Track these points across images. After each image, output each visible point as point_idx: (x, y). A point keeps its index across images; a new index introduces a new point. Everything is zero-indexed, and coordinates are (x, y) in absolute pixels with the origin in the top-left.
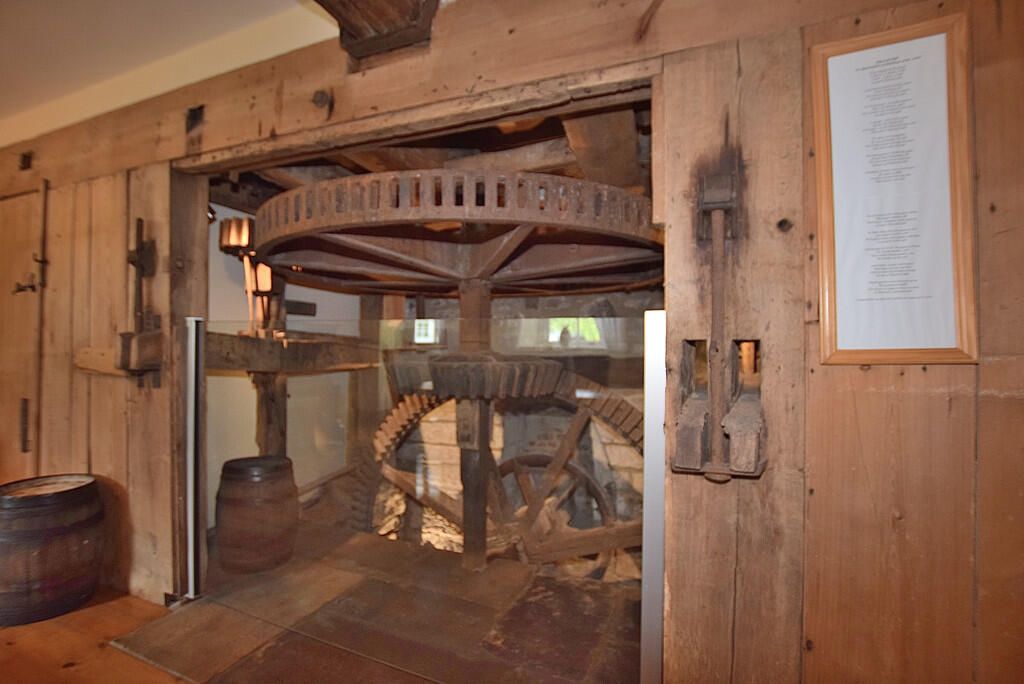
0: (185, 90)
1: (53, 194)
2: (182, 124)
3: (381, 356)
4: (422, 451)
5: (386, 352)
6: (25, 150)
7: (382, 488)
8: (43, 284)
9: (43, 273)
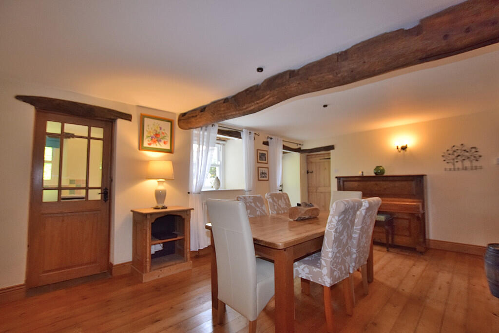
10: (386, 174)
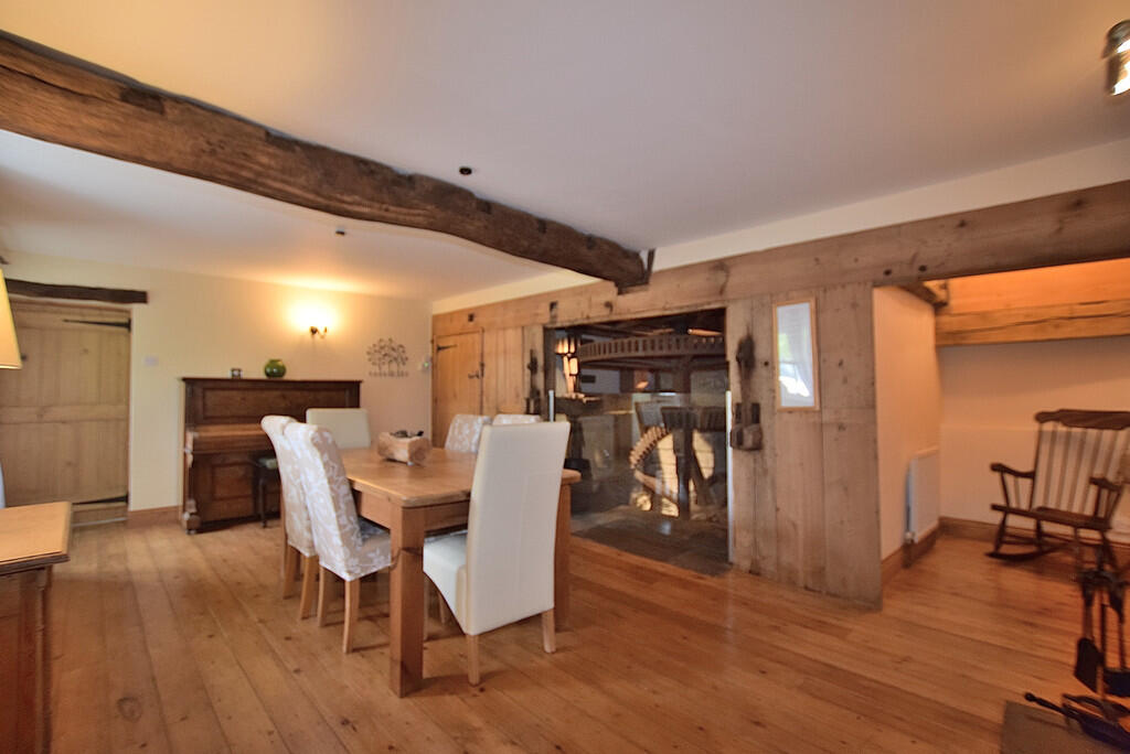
0: (548, 294)
1: (486, 334)
2: (548, 308)
3: (633, 407)
4: (660, 468)
5: (637, 404)
6: (471, 312)
7: (635, 489)
8: (482, 375)
9: (482, 370)
10: (288, 376)
